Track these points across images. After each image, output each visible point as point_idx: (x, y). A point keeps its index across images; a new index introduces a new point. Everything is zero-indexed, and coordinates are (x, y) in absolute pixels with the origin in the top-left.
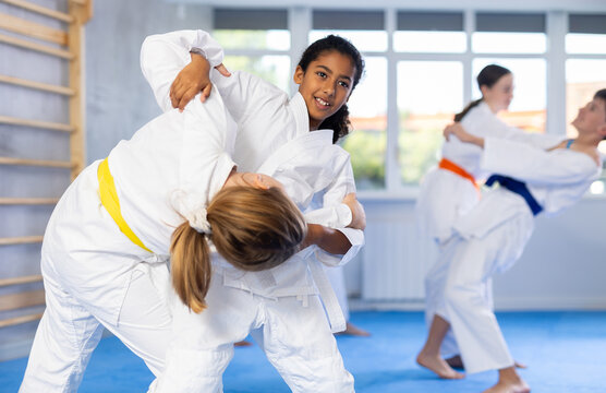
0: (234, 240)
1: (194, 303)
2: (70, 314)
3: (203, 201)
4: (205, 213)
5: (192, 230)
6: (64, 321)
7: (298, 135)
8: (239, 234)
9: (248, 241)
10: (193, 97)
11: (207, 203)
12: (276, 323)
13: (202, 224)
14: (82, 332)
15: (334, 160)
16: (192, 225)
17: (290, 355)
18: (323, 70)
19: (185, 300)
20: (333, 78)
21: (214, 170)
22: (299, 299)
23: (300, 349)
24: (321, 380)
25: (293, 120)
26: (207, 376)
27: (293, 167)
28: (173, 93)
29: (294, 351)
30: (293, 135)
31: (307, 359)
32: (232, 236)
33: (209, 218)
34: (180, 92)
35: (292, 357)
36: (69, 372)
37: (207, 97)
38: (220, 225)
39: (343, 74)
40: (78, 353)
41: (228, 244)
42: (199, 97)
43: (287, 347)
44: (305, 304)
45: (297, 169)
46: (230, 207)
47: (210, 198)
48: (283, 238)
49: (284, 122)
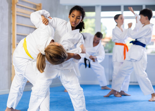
0: (50, 56)
1: (41, 71)
3: (44, 48)
4: (44, 50)
5: (41, 54)
6: (17, 75)
7: (69, 32)
8: (51, 55)
9: (53, 56)
11: (45, 48)
12: (63, 75)
13: (43, 53)
15: (78, 37)
16: (41, 53)
17: (67, 83)
18: (73, 16)
19: (39, 70)
20: (75, 17)
21: (47, 41)
22: (69, 70)
23: (69, 82)
24: (74, 89)
25: (67, 28)
27: (67, 39)
29: (68, 82)
30: (68, 32)
31: (71, 84)
32: (50, 55)
33: (45, 51)
35: (67, 84)
36: (19, 87)
38: (47, 53)
39: (78, 15)
40: (21, 83)
41: (49, 57)
43: (66, 81)
44: (70, 71)
45: (68, 40)
46: (50, 49)
48: (61, 57)
49: (65, 28)
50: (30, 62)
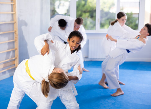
0: (54, 84)
2: (19, 90)
6: (18, 91)
10: (45, 53)
12: (63, 95)
14: (21, 93)
16: (45, 80)
18: (73, 41)
20: (75, 43)
21: (50, 69)
22: (68, 90)
23: (68, 100)
24: (72, 106)
25: (67, 52)
26: (48, 107)
28: (41, 52)
30: (67, 56)
31: (69, 102)
33: (49, 79)
34: (43, 52)
36: (19, 101)
37: (48, 53)
38: (51, 81)
39: (78, 41)
40: (21, 97)
42: (47, 53)
43: (65, 100)
45: (68, 64)
47: (49, 75)
49: (65, 52)
50: (35, 84)
